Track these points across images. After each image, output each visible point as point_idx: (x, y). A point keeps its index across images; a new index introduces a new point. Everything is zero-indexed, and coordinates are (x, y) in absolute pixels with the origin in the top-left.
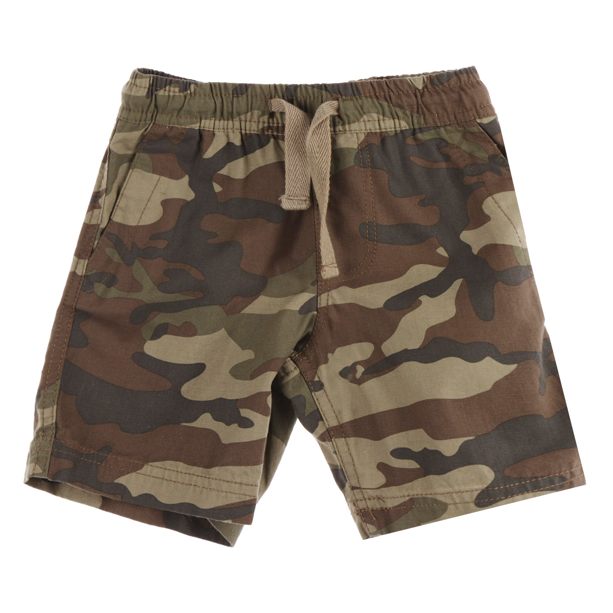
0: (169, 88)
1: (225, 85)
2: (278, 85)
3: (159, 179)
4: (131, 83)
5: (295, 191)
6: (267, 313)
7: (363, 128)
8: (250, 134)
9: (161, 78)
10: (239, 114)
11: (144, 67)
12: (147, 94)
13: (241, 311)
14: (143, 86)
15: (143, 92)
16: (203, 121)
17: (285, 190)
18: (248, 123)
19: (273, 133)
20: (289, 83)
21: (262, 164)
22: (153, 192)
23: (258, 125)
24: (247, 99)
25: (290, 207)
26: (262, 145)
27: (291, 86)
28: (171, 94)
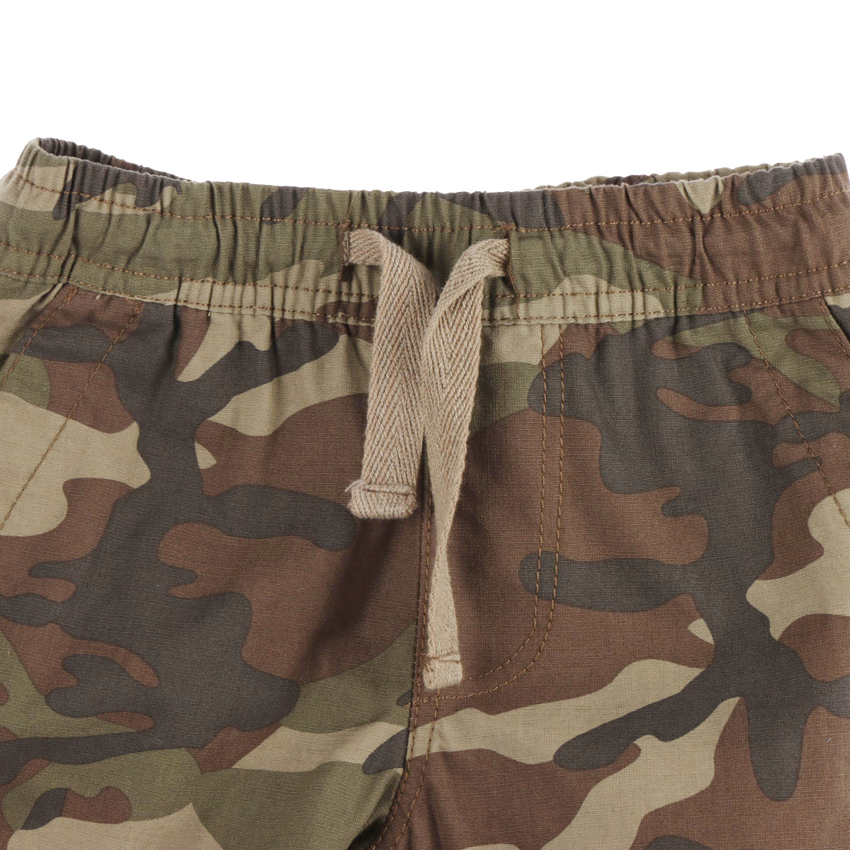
0: (113, 195)
1: (246, 188)
2: (369, 193)
3: (65, 424)
4: (20, 177)
5: (384, 470)
6: (292, 769)
7: (560, 313)
8: (294, 320)
9: (94, 167)
10: (271, 269)
11: (54, 137)
12: (55, 208)
13: (234, 763)
14: (49, 186)
15: (46, 203)
16: (185, 285)
17: (361, 466)
18: (290, 293)
19: (347, 319)
20: (398, 188)
21: (313, 399)
22: (44, 457)
23: (314, 298)
24: (294, 228)
25: (368, 511)
26: (317, 351)
27: (400, 195)
28: (117, 211)
